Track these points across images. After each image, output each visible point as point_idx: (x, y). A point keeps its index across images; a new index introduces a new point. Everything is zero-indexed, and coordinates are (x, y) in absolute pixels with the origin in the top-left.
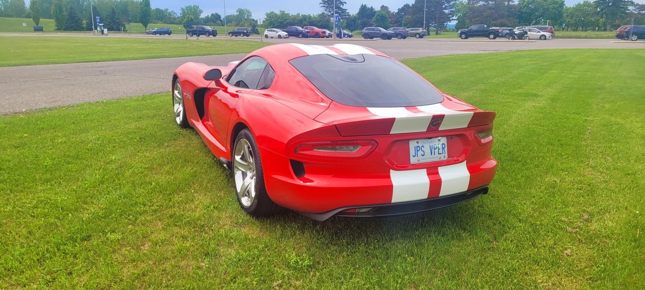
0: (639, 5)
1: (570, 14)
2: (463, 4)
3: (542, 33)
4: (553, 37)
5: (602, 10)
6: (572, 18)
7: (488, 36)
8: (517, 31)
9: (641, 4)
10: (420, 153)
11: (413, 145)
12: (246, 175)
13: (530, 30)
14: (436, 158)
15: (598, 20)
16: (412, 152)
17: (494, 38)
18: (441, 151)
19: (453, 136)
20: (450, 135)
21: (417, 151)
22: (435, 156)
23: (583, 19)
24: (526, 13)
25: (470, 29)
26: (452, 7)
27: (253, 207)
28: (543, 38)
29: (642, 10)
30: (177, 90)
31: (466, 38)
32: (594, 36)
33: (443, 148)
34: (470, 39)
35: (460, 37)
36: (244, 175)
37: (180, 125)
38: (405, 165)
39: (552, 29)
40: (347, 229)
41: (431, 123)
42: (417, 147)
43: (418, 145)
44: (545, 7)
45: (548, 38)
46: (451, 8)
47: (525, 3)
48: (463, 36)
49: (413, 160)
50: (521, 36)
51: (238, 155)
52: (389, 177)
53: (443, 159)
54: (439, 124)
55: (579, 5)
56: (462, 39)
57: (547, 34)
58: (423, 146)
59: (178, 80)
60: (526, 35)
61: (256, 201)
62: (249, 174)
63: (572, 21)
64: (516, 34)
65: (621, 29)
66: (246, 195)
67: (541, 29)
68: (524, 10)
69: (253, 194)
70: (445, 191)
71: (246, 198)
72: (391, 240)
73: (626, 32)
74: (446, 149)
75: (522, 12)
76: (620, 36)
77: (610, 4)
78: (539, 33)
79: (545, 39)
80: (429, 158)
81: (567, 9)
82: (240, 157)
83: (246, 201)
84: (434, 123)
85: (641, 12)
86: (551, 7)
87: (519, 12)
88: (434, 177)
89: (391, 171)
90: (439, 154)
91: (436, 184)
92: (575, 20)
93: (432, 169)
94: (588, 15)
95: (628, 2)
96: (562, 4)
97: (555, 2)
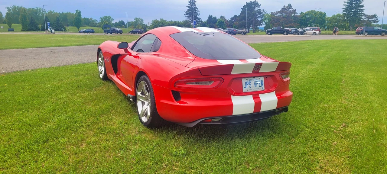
0: (368, 16)
1: (329, 21)
2: (268, 15)
3: (314, 31)
4: (320, 34)
5: (347, 18)
6: (330, 23)
7: (283, 33)
8: (299, 30)
9: (369, 15)
10: (249, 86)
11: (244, 81)
12: (144, 103)
13: (307, 30)
14: (258, 89)
15: (345, 24)
16: (244, 85)
17: (287, 34)
18: (260, 85)
19: (268, 76)
20: (266, 76)
21: (247, 84)
22: (257, 88)
23: (337, 24)
24: (305, 20)
25: (273, 29)
26: (262, 16)
27: (149, 122)
28: (314, 34)
29: (370, 19)
30: (100, 58)
31: (271, 34)
32: (343, 33)
33: (262, 83)
34: (273, 35)
35: (267, 33)
36: (143, 103)
37: (102, 79)
38: (240, 93)
39: (319, 29)
40: (206, 133)
41: (255, 68)
42: (247, 82)
43: (247, 81)
44: (315, 17)
45: (317, 34)
46: (261, 17)
47: (304, 14)
48: (269, 33)
49: (245, 90)
50: (302, 33)
51: (139, 92)
52: (231, 100)
53: (262, 90)
54: (259, 69)
55: (334, 16)
56: (268, 35)
57: (317, 32)
58: (250, 82)
59: (101, 51)
61: (151, 117)
62: (146, 103)
63: (331, 25)
64: (299, 32)
65: (358, 29)
66: (144, 116)
67: (313, 29)
68: (303, 18)
69: (149, 114)
70: (263, 109)
71: (145, 117)
72: (232, 139)
73: (361, 30)
74: (263, 84)
75: (302, 20)
76: (358, 33)
77: (352, 15)
78: (312, 31)
79: (316, 35)
80: (254, 89)
81: (328, 18)
82: (141, 93)
83: (144, 119)
84: (257, 68)
85: (369, 20)
86: (319, 17)
87: (300, 19)
88: (257, 100)
89: (232, 96)
90: (260, 86)
91: (258, 104)
92: (332, 24)
93: (256, 95)
94: (340, 21)
95: (362, 14)
96: (324, 15)
97: (321, 13)
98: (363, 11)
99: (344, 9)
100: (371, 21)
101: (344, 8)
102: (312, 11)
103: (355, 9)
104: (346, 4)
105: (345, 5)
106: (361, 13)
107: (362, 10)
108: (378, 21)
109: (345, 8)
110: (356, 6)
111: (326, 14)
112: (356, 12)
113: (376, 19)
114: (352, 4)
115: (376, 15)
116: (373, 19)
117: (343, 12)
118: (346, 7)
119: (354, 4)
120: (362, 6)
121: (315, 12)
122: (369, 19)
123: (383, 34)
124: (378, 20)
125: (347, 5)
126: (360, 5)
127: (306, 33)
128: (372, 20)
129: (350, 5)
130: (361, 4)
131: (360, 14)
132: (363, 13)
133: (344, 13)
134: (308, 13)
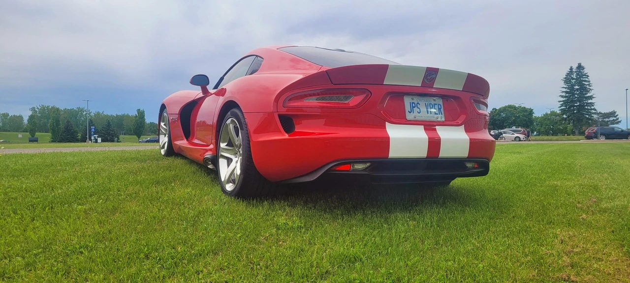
0: (601, 113)
1: (539, 122)
3: (516, 135)
5: (568, 117)
6: (541, 127)
8: (493, 133)
9: (603, 112)
13: (505, 133)
15: (566, 128)
23: (552, 127)
24: (499, 120)
28: (517, 139)
29: (605, 118)
39: (525, 132)
44: (516, 115)
45: (522, 139)
47: (497, 111)
55: (547, 114)
57: (522, 136)
60: (501, 136)
63: (542, 130)
65: (588, 131)
67: (514, 131)
68: (497, 117)
73: (594, 133)
76: (590, 138)
77: (575, 112)
78: (513, 135)
79: (520, 140)
81: (537, 118)
85: (604, 120)
86: (522, 114)
94: (556, 123)
95: (592, 109)
96: (531, 112)
97: (524, 110)
98: (593, 106)
99: (562, 103)
100: (608, 121)
101: (561, 101)
102: (510, 107)
103: (580, 102)
104: (564, 94)
105: (562, 96)
106: (589, 108)
107: (591, 103)
108: (620, 122)
109: (563, 101)
110: (580, 97)
111: (533, 110)
112: (581, 107)
113: (615, 119)
114: (573, 94)
115: (615, 112)
116: (611, 119)
117: (561, 107)
118: (564, 99)
119: (576, 94)
120: (591, 97)
121: (514, 108)
122: (603, 118)
124: (619, 120)
125: (566, 97)
126: (587, 95)
127: (503, 137)
128: (610, 121)
129: (570, 96)
130: (589, 95)
131: (588, 109)
132: (592, 108)
133: (562, 109)
134: (504, 109)
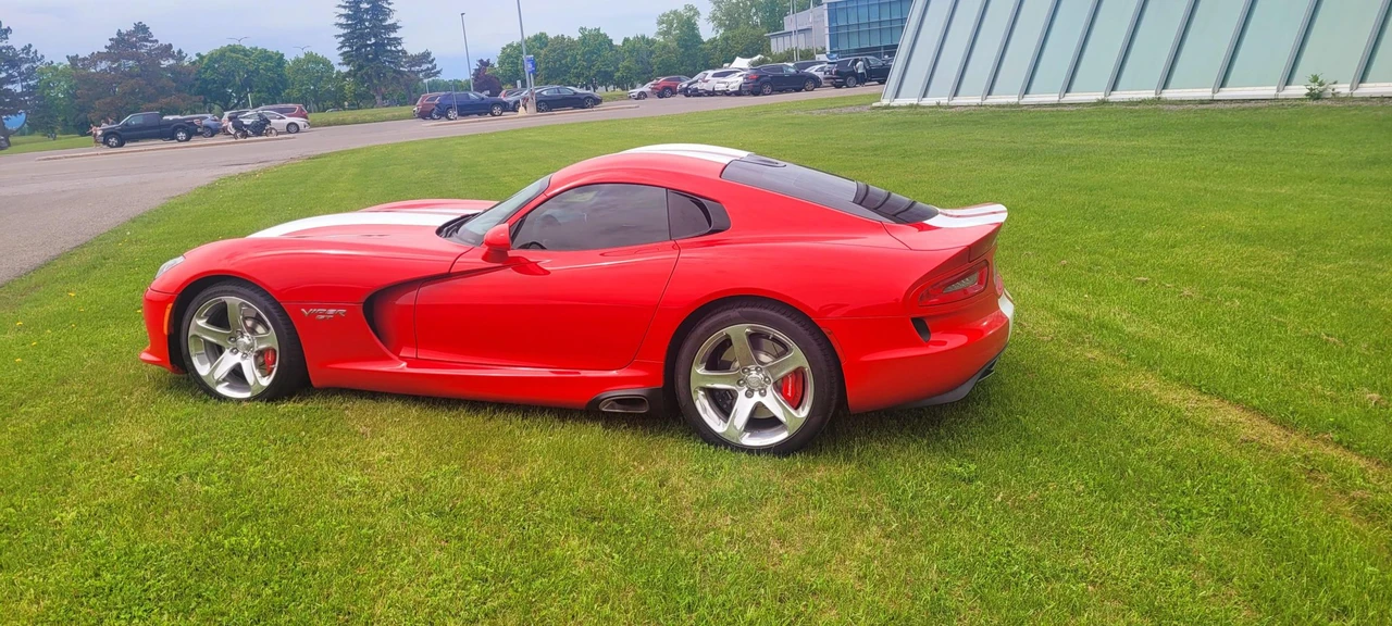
0: (411, 57)
2: (56, 69)
3: (289, 120)
4: (312, 125)
5: (359, 68)
7: (172, 137)
9: (414, 54)
15: (341, 88)
17: (187, 140)
23: (312, 87)
25: (127, 125)
26: (26, 76)
28: (292, 129)
29: (413, 66)
31: (121, 145)
32: (369, 118)
34: (129, 147)
35: (106, 142)
39: (302, 110)
44: (249, 67)
45: (302, 128)
46: (25, 80)
47: (206, 61)
48: (113, 141)
56: (112, 147)
57: (299, 121)
60: (268, 127)
64: (246, 126)
65: (422, 101)
67: (280, 111)
76: (425, 115)
77: (370, 57)
78: (282, 121)
79: (298, 131)
85: (414, 68)
86: (262, 67)
95: (399, 51)
96: (280, 60)
97: (265, 56)
98: (400, 44)
99: (342, 39)
100: (418, 72)
101: (340, 36)
102: (233, 49)
103: (375, 36)
104: (343, 21)
105: (341, 25)
106: (393, 48)
107: (395, 39)
108: (439, 72)
109: (344, 35)
110: (375, 26)
111: (283, 55)
112: (380, 46)
113: (430, 66)
114: (362, 21)
115: (429, 54)
116: (424, 67)
117: (341, 47)
118: (346, 31)
119: (367, 20)
120: (394, 27)
121: (245, 53)
122: (411, 66)
123: (497, 110)
124: (438, 69)
125: (348, 26)
126: (387, 23)
127: (272, 129)
128: (422, 71)
129: (356, 24)
130: (389, 22)
131: (391, 51)
132: (399, 48)
133: (345, 53)
